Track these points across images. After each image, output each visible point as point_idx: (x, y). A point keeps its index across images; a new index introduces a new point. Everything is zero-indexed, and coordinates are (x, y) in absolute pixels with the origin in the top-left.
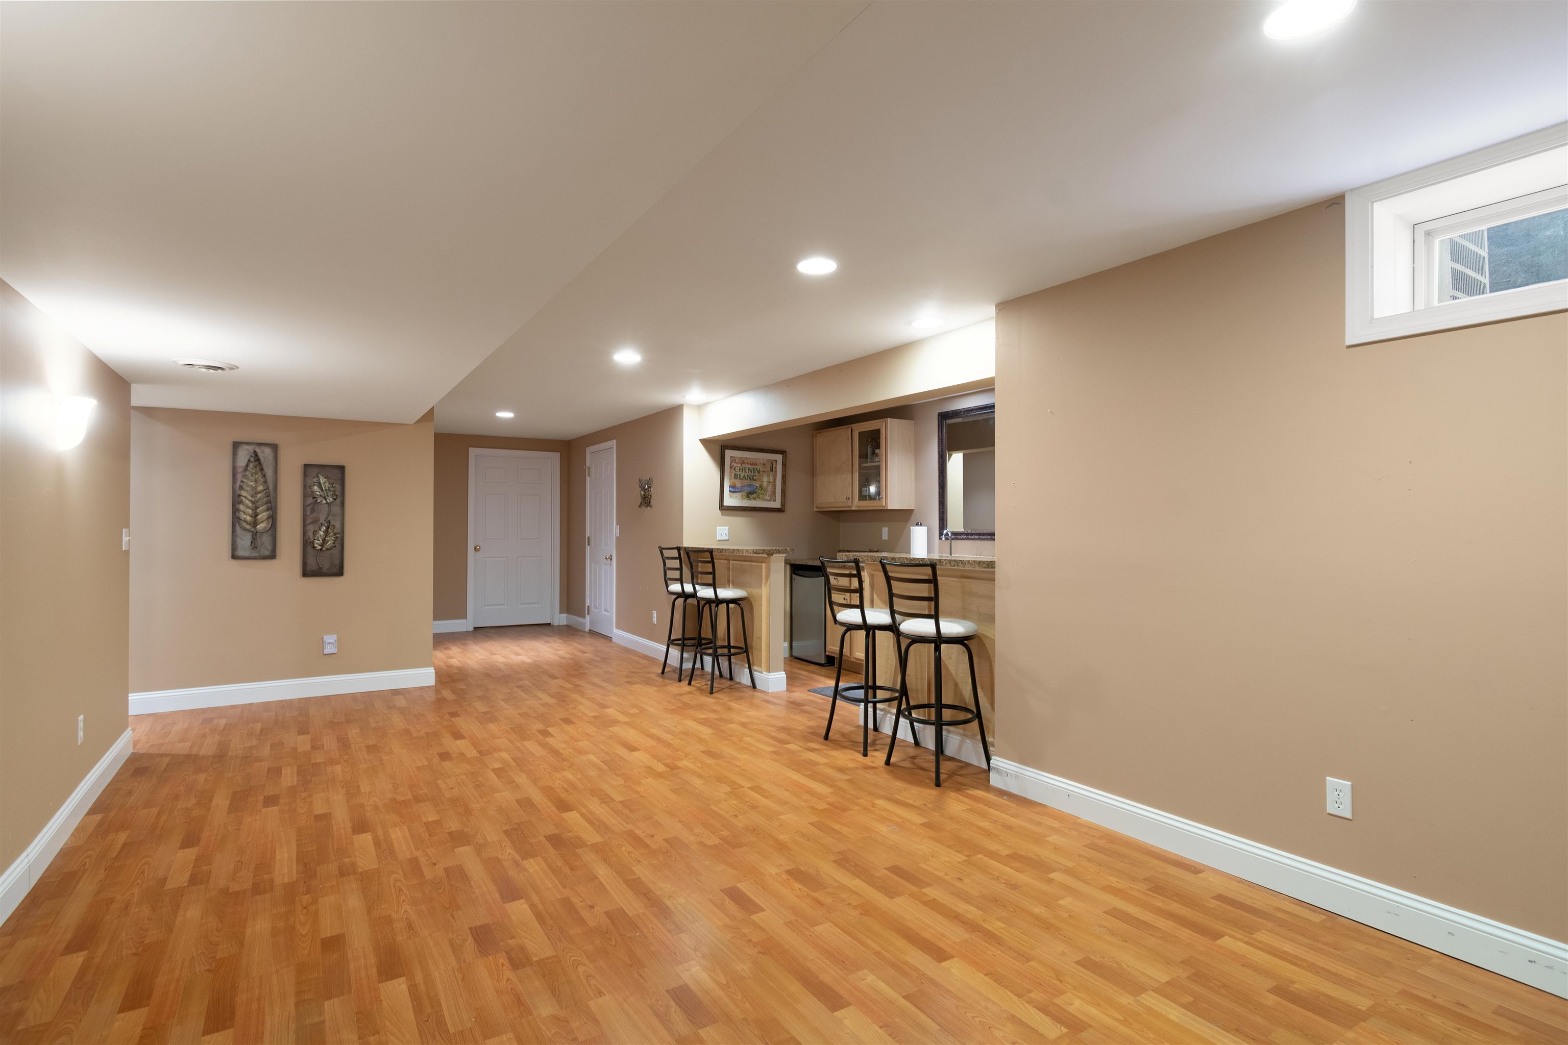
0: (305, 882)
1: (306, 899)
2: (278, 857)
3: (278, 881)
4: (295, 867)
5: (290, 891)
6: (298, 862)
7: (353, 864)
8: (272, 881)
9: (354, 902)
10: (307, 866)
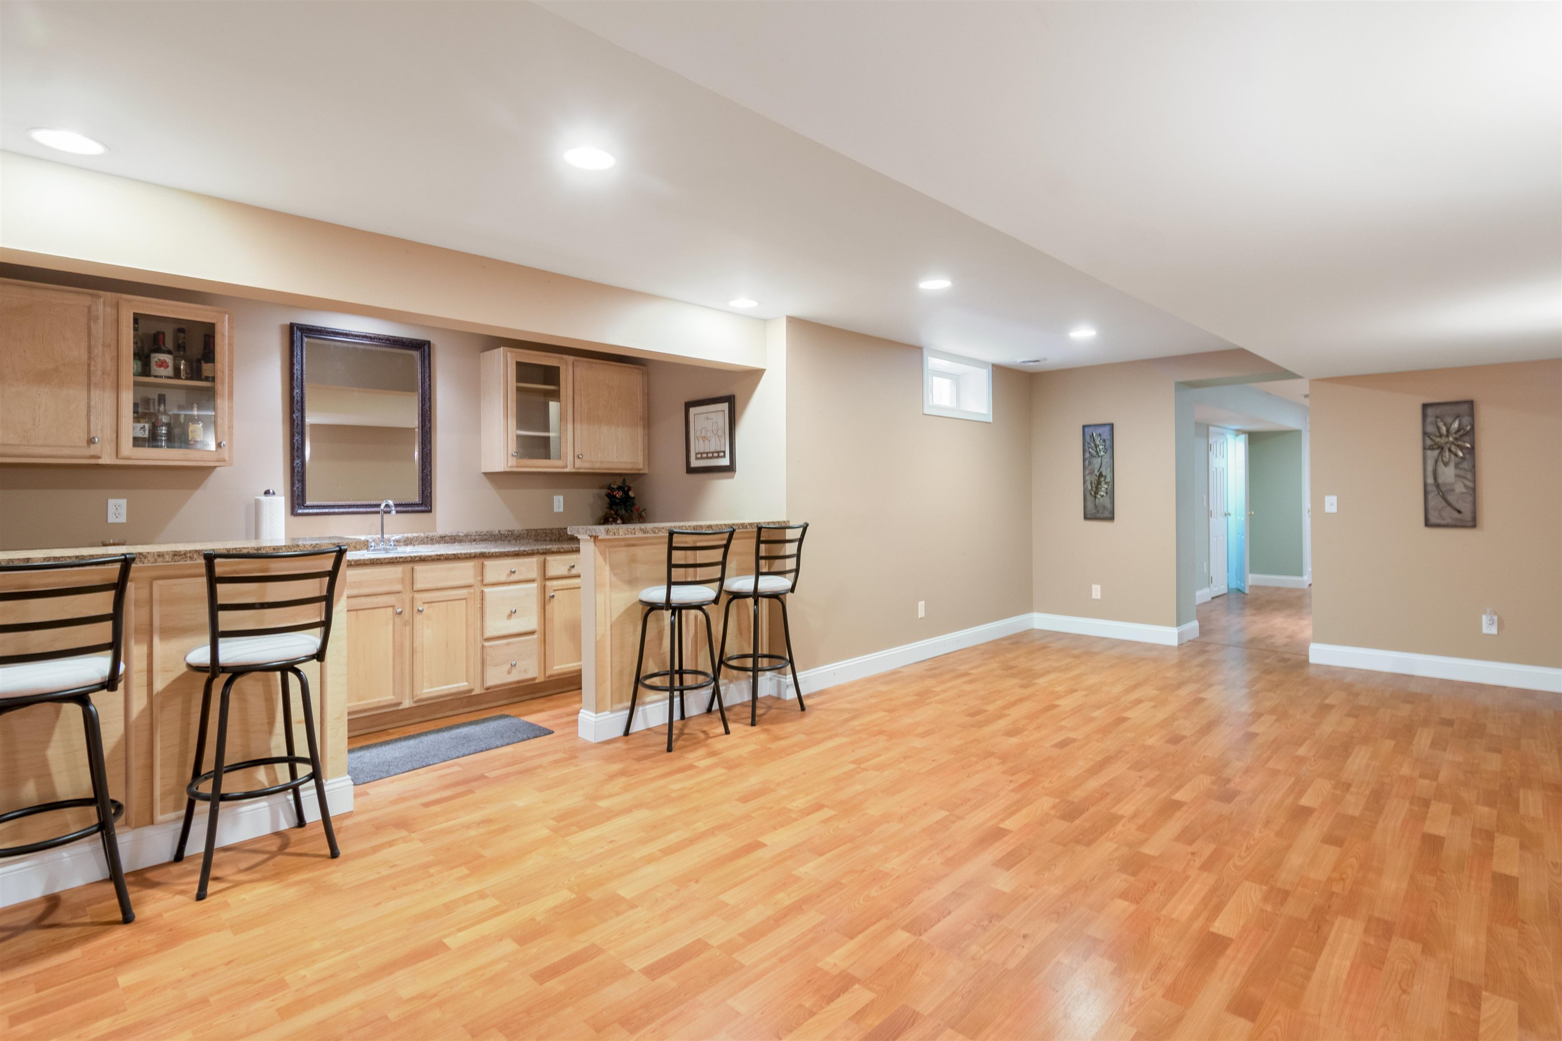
0: (1329, 907)
1: (1337, 888)
2: (1348, 963)
3: (1360, 927)
4: (1333, 934)
5: (1349, 907)
6: (1326, 939)
7: (1266, 899)
8: (1366, 931)
9: (1295, 860)
10: (1316, 928)
